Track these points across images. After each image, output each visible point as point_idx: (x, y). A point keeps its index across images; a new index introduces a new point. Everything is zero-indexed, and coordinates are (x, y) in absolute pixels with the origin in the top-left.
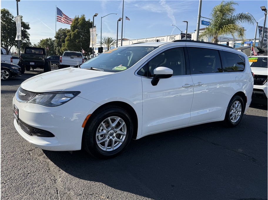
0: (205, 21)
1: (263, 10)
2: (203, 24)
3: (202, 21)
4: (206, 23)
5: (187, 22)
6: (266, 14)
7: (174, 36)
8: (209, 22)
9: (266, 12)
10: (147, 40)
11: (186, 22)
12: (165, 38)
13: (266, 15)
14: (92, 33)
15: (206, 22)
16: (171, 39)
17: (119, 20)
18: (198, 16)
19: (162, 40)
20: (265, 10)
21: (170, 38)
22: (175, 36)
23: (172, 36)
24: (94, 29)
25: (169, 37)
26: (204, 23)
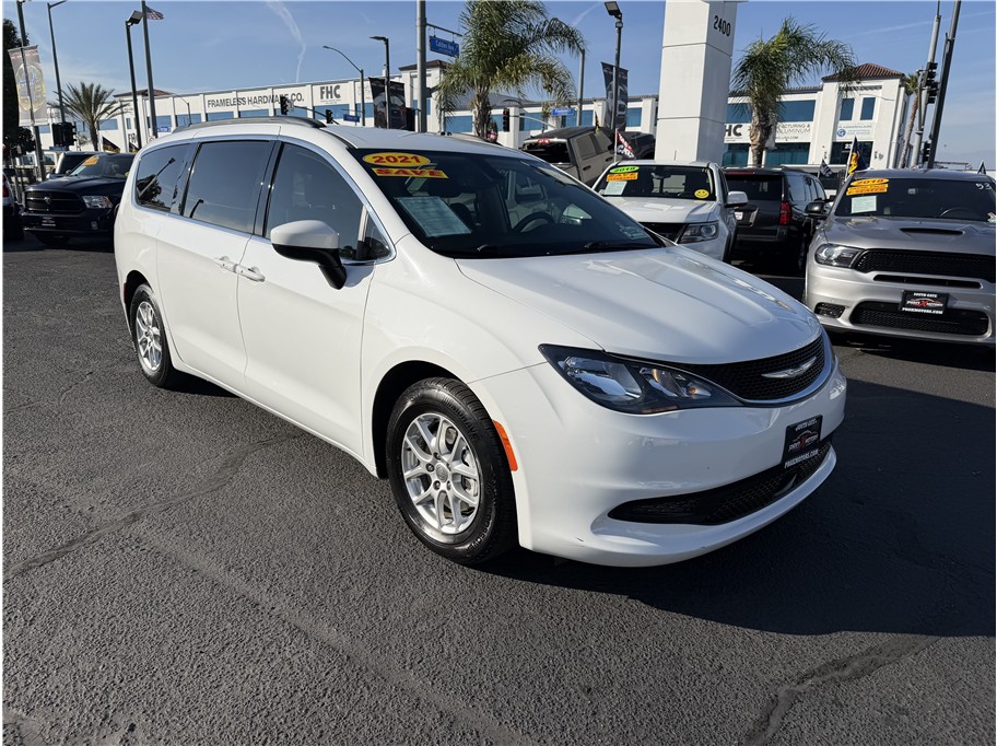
0: (440, 40)
1: (611, 13)
2: (434, 49)
3: (433, 39)
4: (445, 46)
5: (386, 41)
6: (620, 25)
7: (334, 86)
8: (453, 44)
9: (620, 19)
10: (241, 95)
11: (382, 41)
12: (305, 91)
13: (620, 29)
14: (22, 66)
15: (446, 42)
16: (325, 95)
17: (134, 21)
18: (418, 23)
19: (294, 97)
20: (616, 13)
21: (322, 93)
22: (338, 87)
23: (329, 86)
24: (28, 54)
25: (317, 89)
26: (439, 45)
